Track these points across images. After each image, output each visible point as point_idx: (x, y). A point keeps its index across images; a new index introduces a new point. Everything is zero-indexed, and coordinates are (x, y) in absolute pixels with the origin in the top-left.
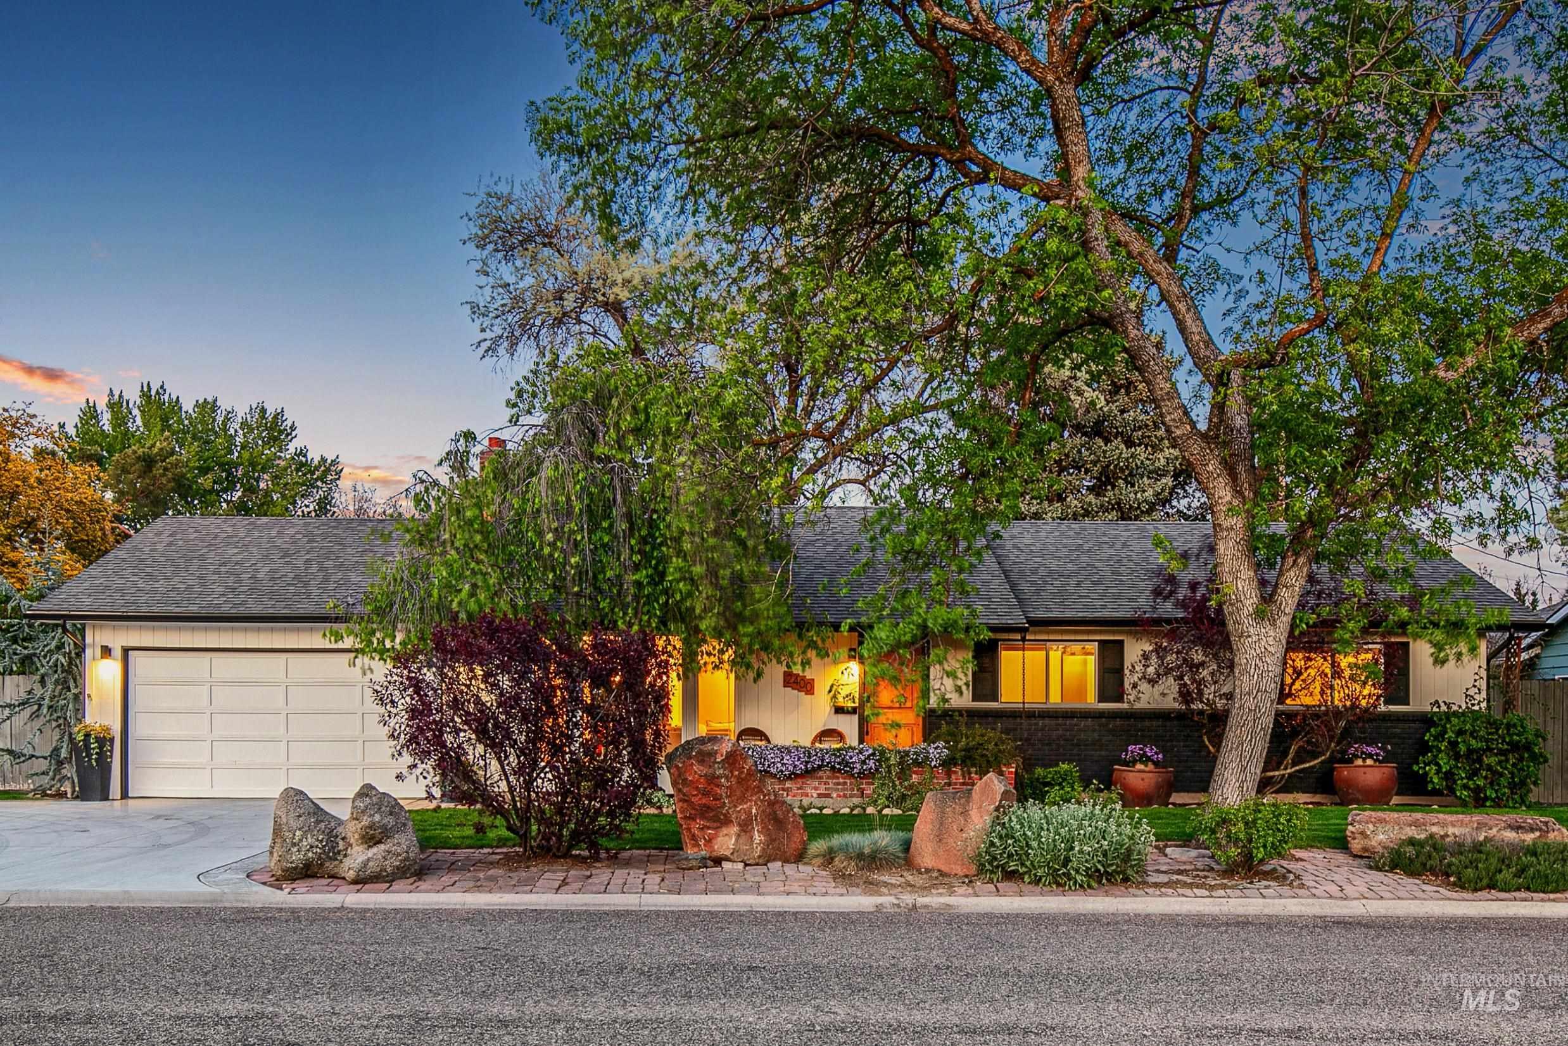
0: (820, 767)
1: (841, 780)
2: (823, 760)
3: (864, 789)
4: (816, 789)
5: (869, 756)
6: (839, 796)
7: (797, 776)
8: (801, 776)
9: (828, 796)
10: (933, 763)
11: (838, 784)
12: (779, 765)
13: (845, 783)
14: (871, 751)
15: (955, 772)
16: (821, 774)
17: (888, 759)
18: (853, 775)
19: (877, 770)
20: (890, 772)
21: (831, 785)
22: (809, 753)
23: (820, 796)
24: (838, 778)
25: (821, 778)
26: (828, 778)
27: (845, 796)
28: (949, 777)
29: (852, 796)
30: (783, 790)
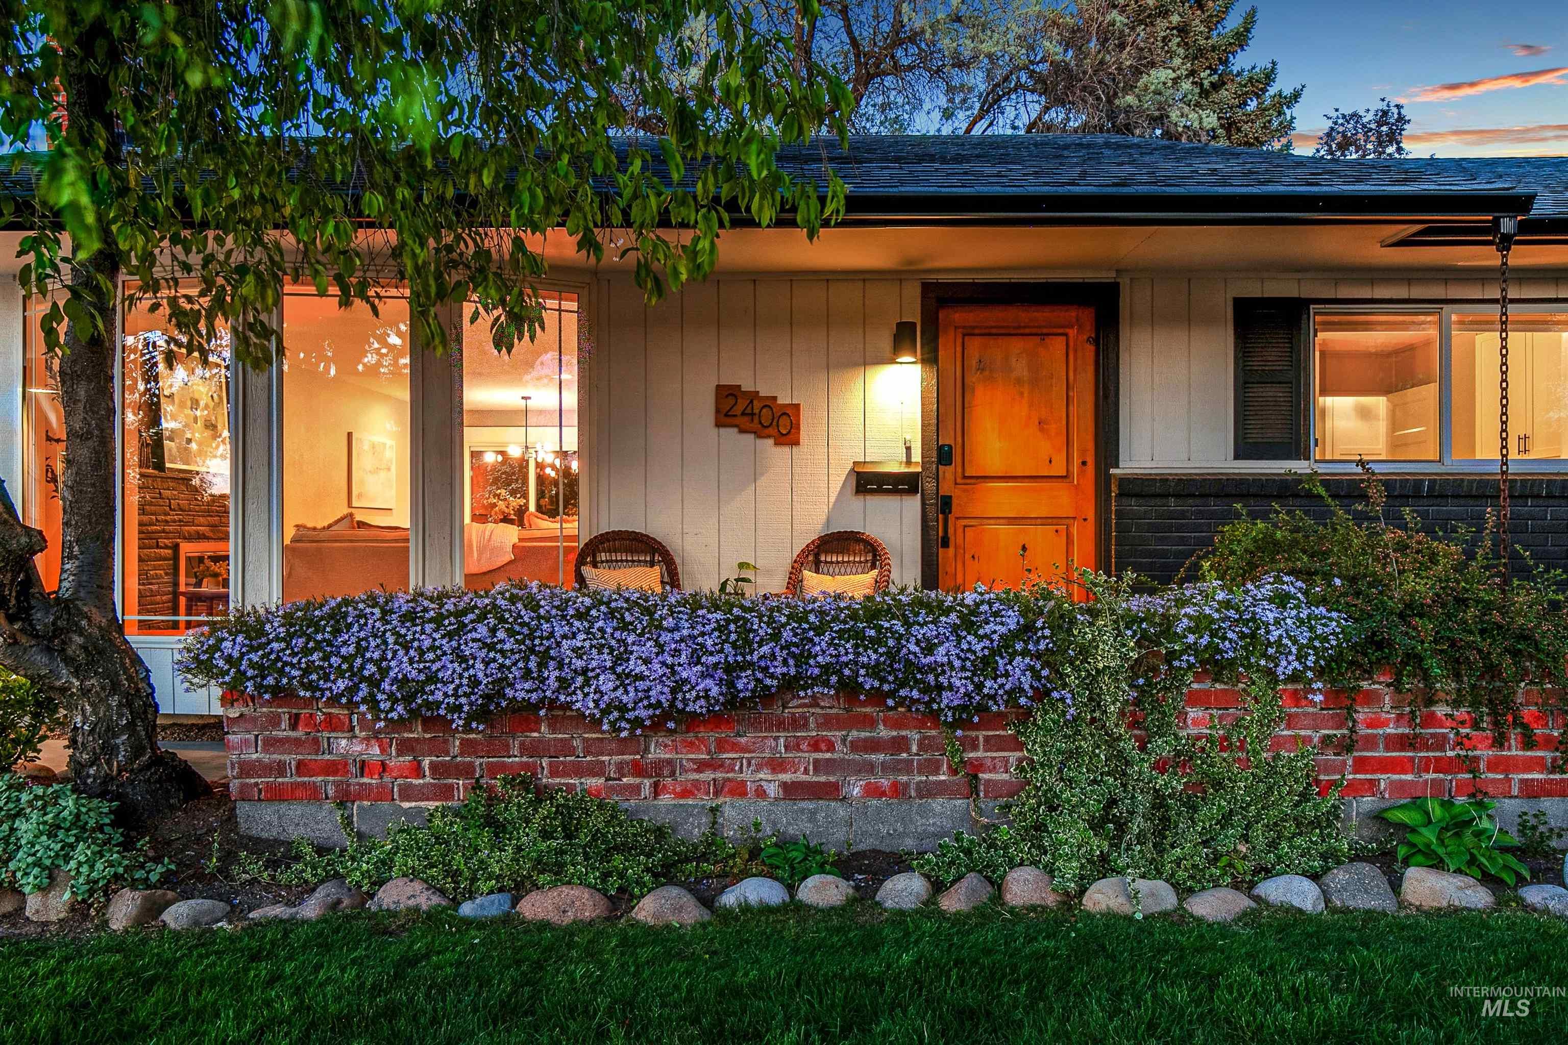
0: (789, 685)
1: (884, 733)
2: (802, 659)
3: (976, 768)
4: (777, 765)
5: (1007, 640)
6: (873, 791)
7: (691, 721)
8: (714, 719)
9: (830, 791)
10: (1286, 667)
11: (874, 746)
12: (607, 682)
13: (900, 744)
14: (1012, 620)
15: (1370, 698)
16: (795, 707)
17: (1085, 652)
18: (934, 716)
19: (1041, 694)
20: (1095, 701)
21: (841, 752)
22: (745, 630)
23: (791, 791)
24: (871, 723)
25: (798, 723)
26: (828, 722)
27: (898, 791)
28: (1346, 717)
29: (928, 791)
30: (638, 770)
